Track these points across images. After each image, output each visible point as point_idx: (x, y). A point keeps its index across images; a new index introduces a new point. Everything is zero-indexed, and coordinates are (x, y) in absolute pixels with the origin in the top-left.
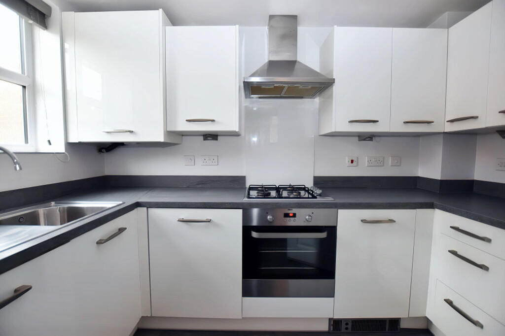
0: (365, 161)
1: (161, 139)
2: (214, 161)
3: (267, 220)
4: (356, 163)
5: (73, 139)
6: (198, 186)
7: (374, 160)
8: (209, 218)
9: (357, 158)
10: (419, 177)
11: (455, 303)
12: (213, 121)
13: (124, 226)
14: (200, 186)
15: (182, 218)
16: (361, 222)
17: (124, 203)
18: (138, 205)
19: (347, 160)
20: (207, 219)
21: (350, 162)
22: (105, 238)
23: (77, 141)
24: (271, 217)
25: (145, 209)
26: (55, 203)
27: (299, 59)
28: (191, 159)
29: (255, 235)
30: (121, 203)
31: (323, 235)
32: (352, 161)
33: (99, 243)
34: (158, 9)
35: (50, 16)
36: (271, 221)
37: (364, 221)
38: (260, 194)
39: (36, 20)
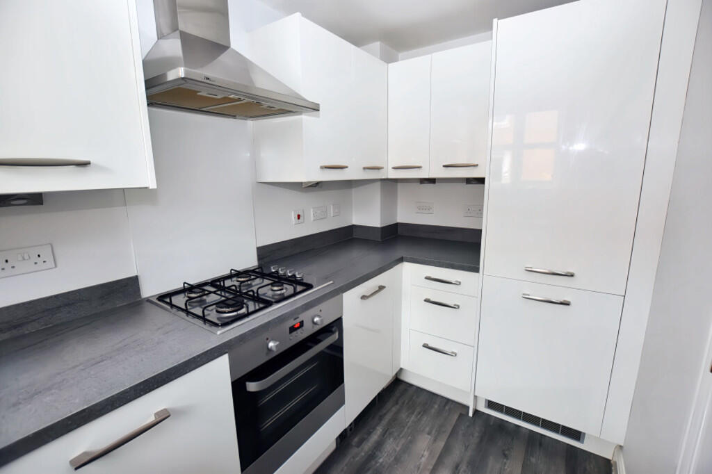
0: (310, 215)
2: (40, 261)
4: (303, 218)
7: (319, 212)
9: (304, 211)
10: (353, 225)
11: (430, 345)
19: (293, 216)
21: (297, 217)
29: (252, 387)
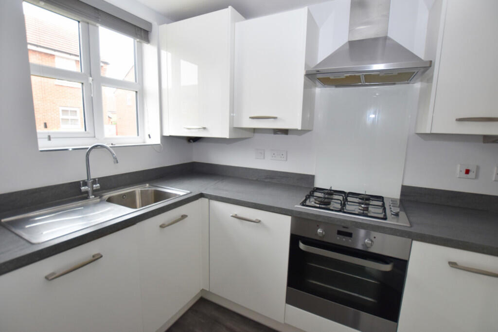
0: (491, 173)
1: (226, 135)
2: (282, 156)
3: (316, 234)
4: (474, 174)
5: (166, 134)
6: (266, 180)
8: (259, 219)
9: (478, 168)
12: (275, 118)
13: (186, 214)
14: (268, 180)
15: (236, 213)
16: (448, 265)
17: (191, 193)
18: (201, 195)
19: (459, 169)
20: (257, 220)
21: (464, 172)
22: (167, 224)
23: (168, 135)
24: (321, 232)
25: (207, 200)
26: (149, 185)
27: (389, 35)
28: (261, 153)
29: (302, 246)
30: (189, 192)
31: (387, 268)
32: (467, 172)
33: (162, 226)
34: (227, 7)
35: (151, 32)
36: (321, 235)
37: (453, 264)
38: (317, 202)
39: (141, 38)
